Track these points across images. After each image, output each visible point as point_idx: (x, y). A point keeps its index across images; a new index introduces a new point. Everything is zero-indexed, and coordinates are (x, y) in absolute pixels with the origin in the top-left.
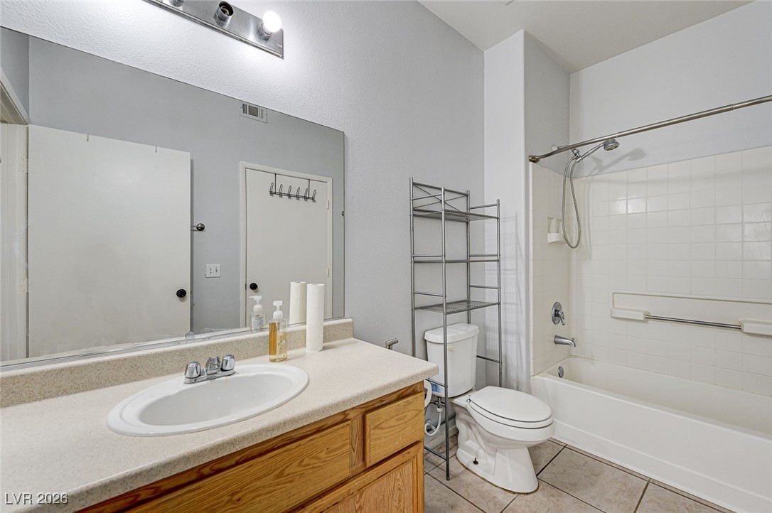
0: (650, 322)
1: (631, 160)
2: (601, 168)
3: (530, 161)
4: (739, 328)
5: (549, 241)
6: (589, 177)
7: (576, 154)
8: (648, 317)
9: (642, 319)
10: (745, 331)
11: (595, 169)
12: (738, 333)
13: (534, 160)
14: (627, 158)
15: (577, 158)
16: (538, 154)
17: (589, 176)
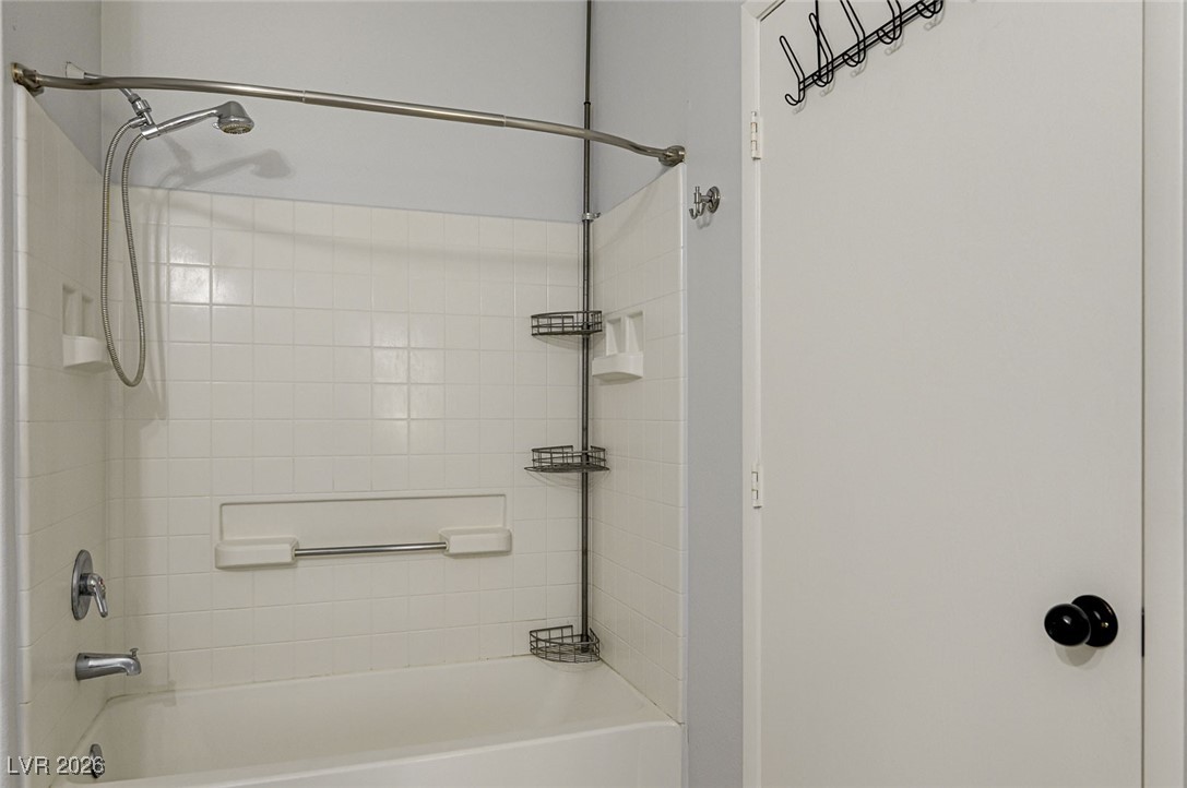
0: (302, 563)
1: (260, 174)
2: (189, 176)
3: (18, 81)
4: (441, 547)
5: (67, 362)
6: (160, 193)
7: (140, 114)
8: (300, 554)
9: (288, 559)
10: (453, 549)
11: (174, 173)
12: (439, 556)
13: (31, 82)
14: (252, 167)
15: (146, 124)
16: (43, 68)
17: (159, 187)
